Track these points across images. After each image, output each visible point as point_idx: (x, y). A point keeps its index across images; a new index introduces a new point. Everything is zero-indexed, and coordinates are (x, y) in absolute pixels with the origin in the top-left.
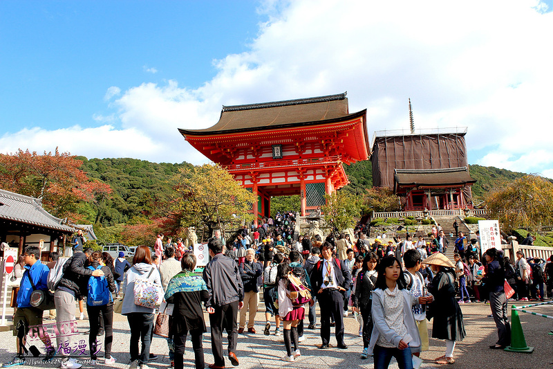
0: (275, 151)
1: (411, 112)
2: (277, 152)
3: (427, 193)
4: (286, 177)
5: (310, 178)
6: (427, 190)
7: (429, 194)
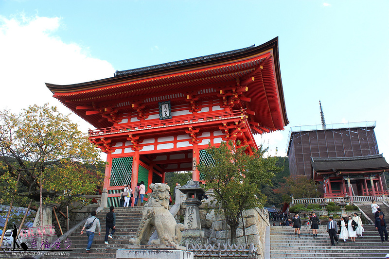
0: (163, 110)
1: (322, 113)
2: (165, 111)
3: (346, 179)
4: (175, 142)
5: (205, 142)
6: (346, 176)
7: (349, 180)
